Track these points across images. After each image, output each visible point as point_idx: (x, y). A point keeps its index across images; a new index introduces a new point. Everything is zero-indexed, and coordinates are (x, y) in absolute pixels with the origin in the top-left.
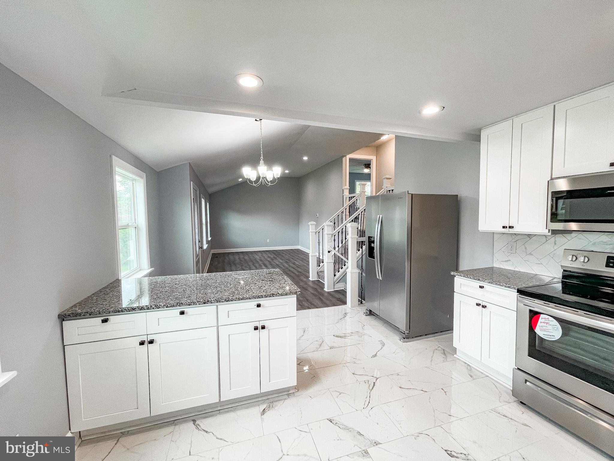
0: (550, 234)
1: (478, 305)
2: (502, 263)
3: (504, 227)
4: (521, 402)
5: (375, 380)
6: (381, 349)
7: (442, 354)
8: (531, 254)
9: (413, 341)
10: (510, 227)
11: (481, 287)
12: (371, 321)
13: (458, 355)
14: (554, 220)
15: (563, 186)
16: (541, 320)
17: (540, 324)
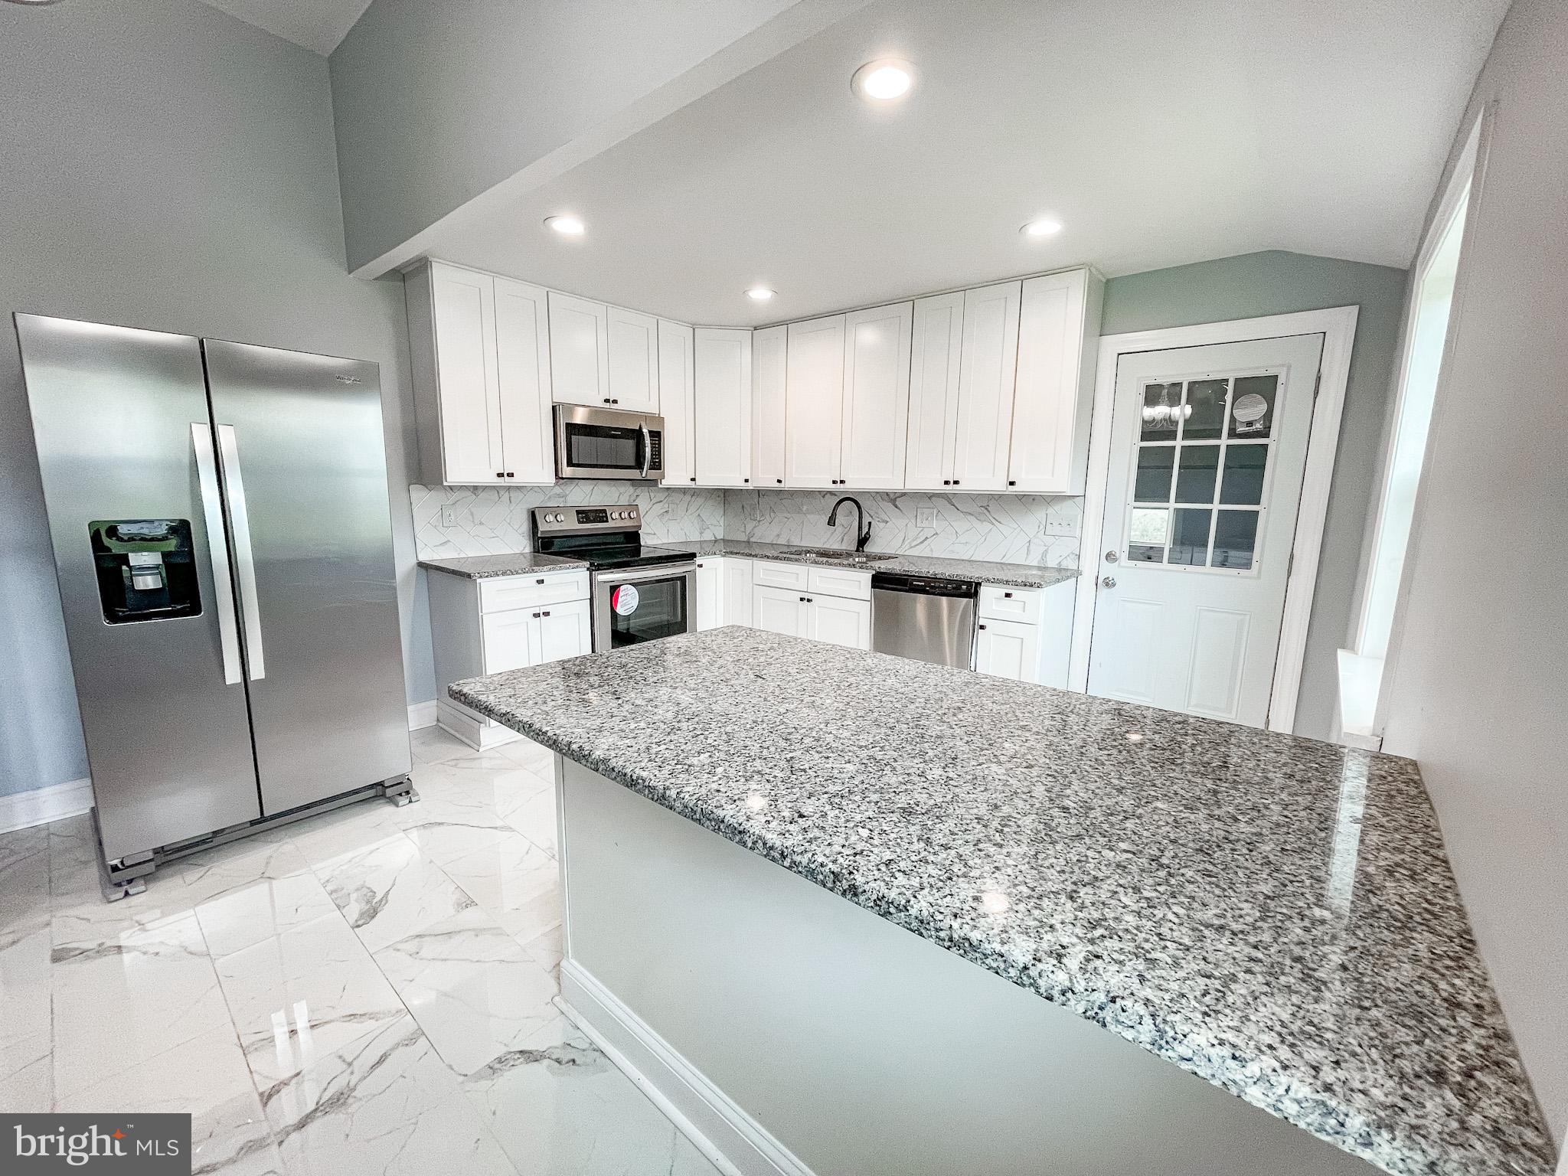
1: (536, 616)
2: (435, 549)
3: (499, 475)
8: (480, 523)
10: (509, 475)
11: (540, 582)
14: (570, 464)
15: (580, 417)
16: (621, 594)
17: (620, 600)
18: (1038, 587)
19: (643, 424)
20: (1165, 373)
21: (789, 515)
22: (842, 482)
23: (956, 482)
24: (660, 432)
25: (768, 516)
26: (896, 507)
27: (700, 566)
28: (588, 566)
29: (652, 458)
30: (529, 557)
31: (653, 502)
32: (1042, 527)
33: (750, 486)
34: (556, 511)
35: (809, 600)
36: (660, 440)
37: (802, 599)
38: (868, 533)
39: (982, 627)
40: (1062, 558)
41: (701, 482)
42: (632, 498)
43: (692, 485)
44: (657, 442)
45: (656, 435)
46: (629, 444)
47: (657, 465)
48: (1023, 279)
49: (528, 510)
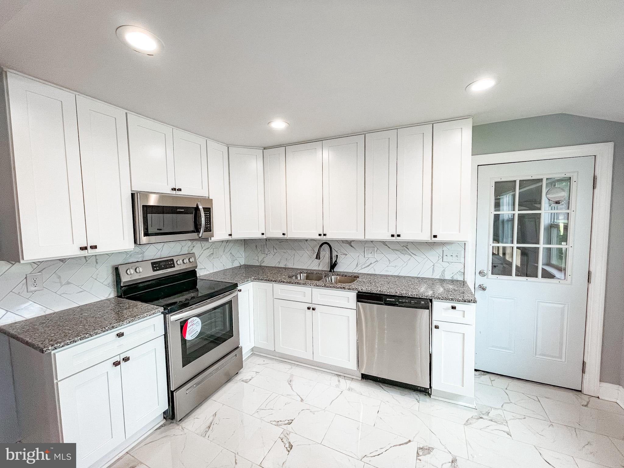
1: (116, 364)
3: (81, 249)
8: (68, 283)
10: (93, 247)
11: (120, 335)
14: (146, 234)
15: (153, 201)
16: (188, 325)
17: (188, 330)
18: (474, 303)
19: (199, 204)
20: (506, 175)
21: (285, 251)
22: (325, 235)
23: (399, 236)
24: (210, 208)
25: (272, 252)
26: (352, 247)
27: (240, 291)
28: (163, 311)
29: (206, 225)
30: (113, 301)
31: (204, 249)
32: (440, 257)
33: (264, 237)
34: (135, 264)
35: (313, 309)
36: (210, 214)
37: (309, 308)
38: (336, 261)
39: (437, 327)
40: (454, 274)
41: (235, 237)
42: (190, 249)
43: (230, 238)
44: (208, 214)
45: (208, 210)
46: (190, 217)
47: (209, 229)
48: (433, 123)
49: (113, 267)
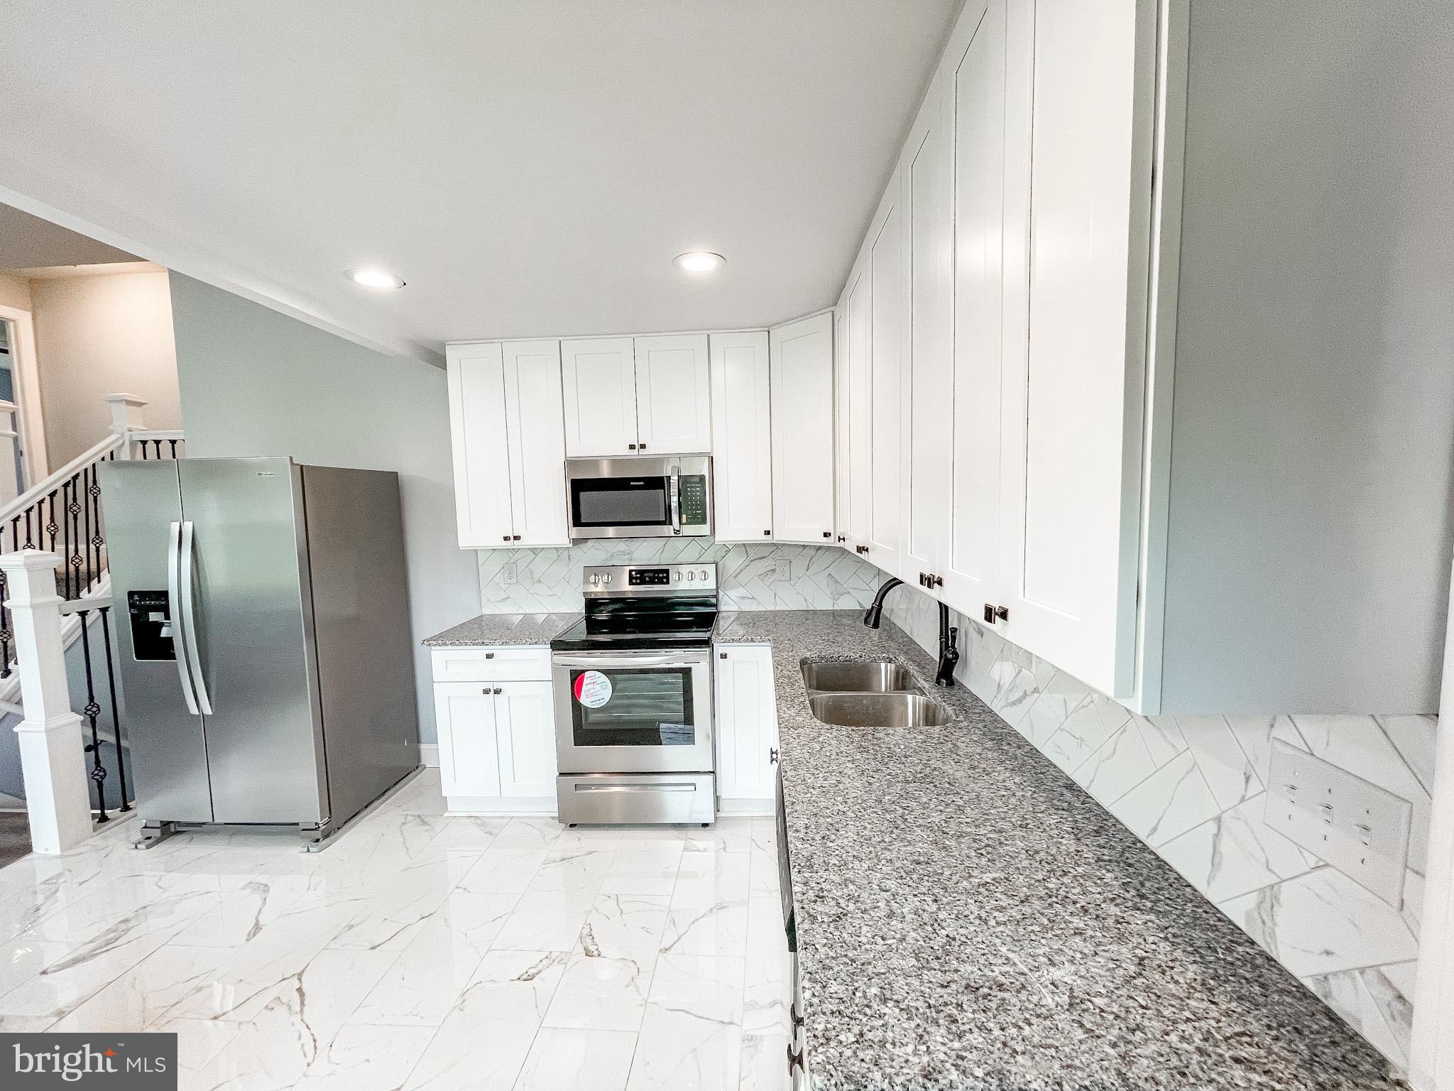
0: (571, 545)
1: (486, 692)
2: (496, 604)
3: (506, 539)
4: (571, 826)
5: (297, 981)
6: (264, 904)
7: (418, 825)
8: (539, 581)
9: (342, 835)
10: (516, 538)
11: (489, 656)
12: (178, 852)
13: (454, 808)
14: (577, 523)
16: (585, 682)
17: (584, 688)
24: (702, 476)
27: (724, 656)
34: (605, 570)
36: (703, 487)
38: (954, 650)
41: (778, 537)
43: (768, 539)
44: (698, 489)
45: (696, 481)
47: (699, 517)
